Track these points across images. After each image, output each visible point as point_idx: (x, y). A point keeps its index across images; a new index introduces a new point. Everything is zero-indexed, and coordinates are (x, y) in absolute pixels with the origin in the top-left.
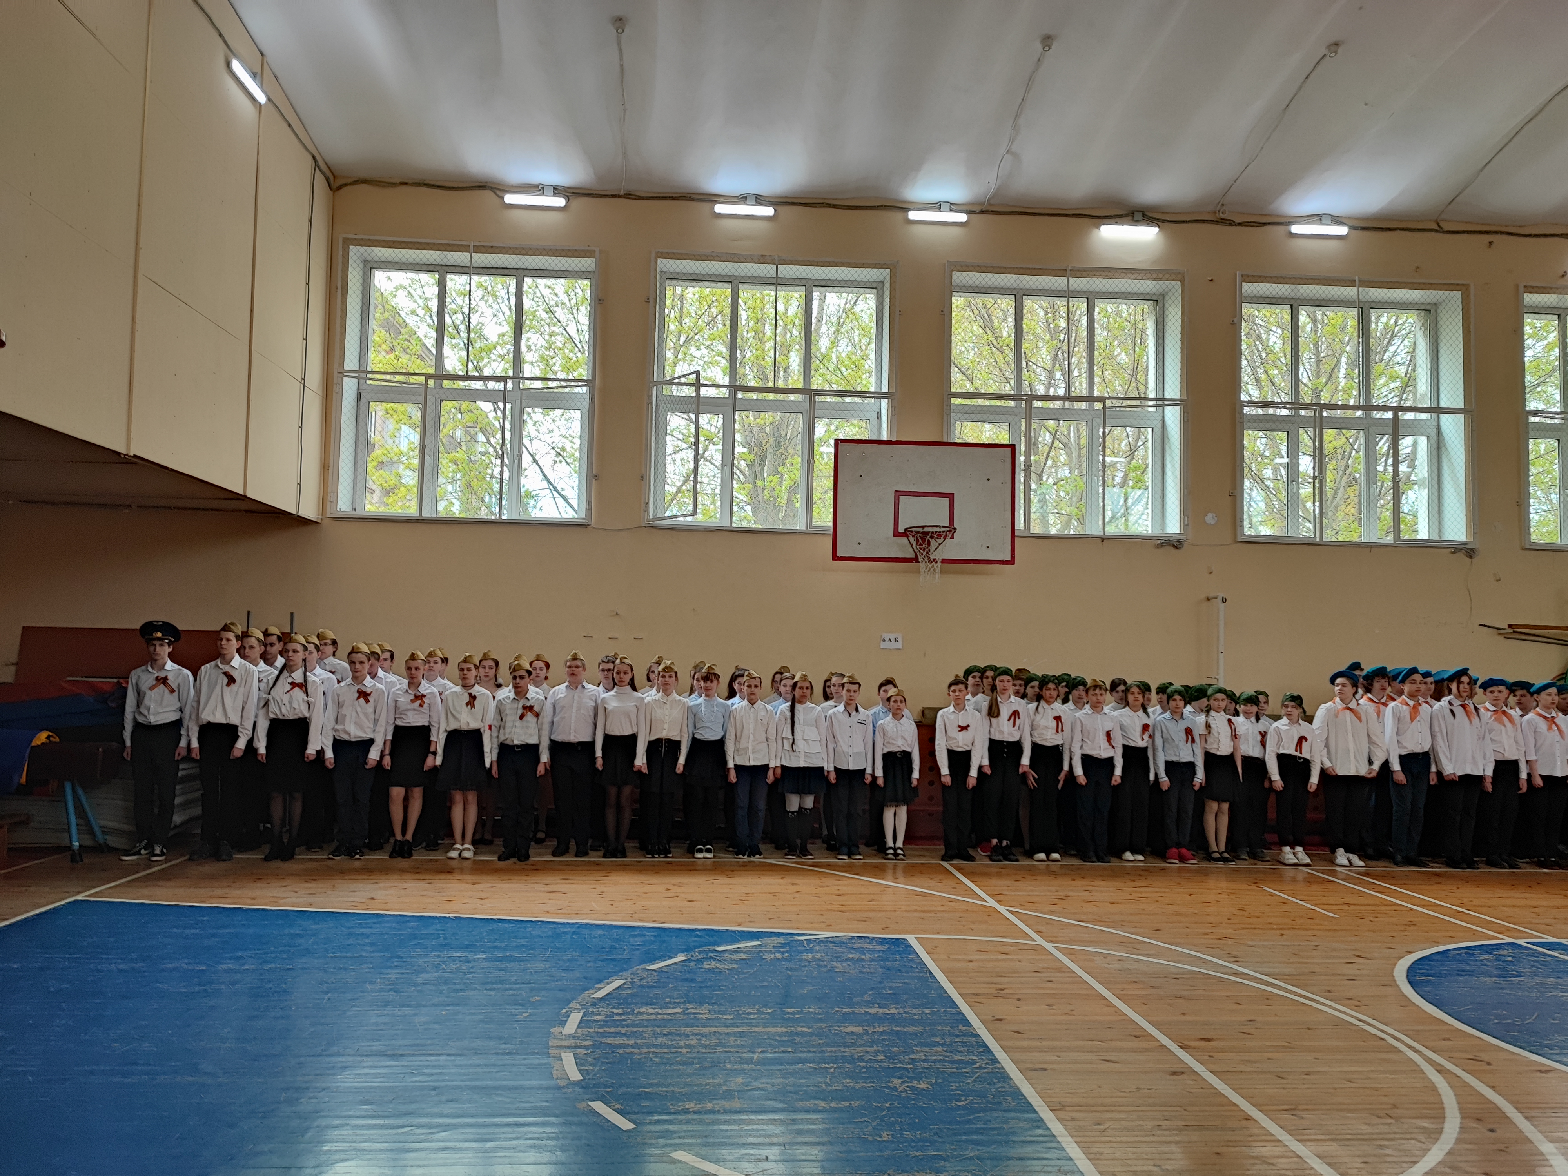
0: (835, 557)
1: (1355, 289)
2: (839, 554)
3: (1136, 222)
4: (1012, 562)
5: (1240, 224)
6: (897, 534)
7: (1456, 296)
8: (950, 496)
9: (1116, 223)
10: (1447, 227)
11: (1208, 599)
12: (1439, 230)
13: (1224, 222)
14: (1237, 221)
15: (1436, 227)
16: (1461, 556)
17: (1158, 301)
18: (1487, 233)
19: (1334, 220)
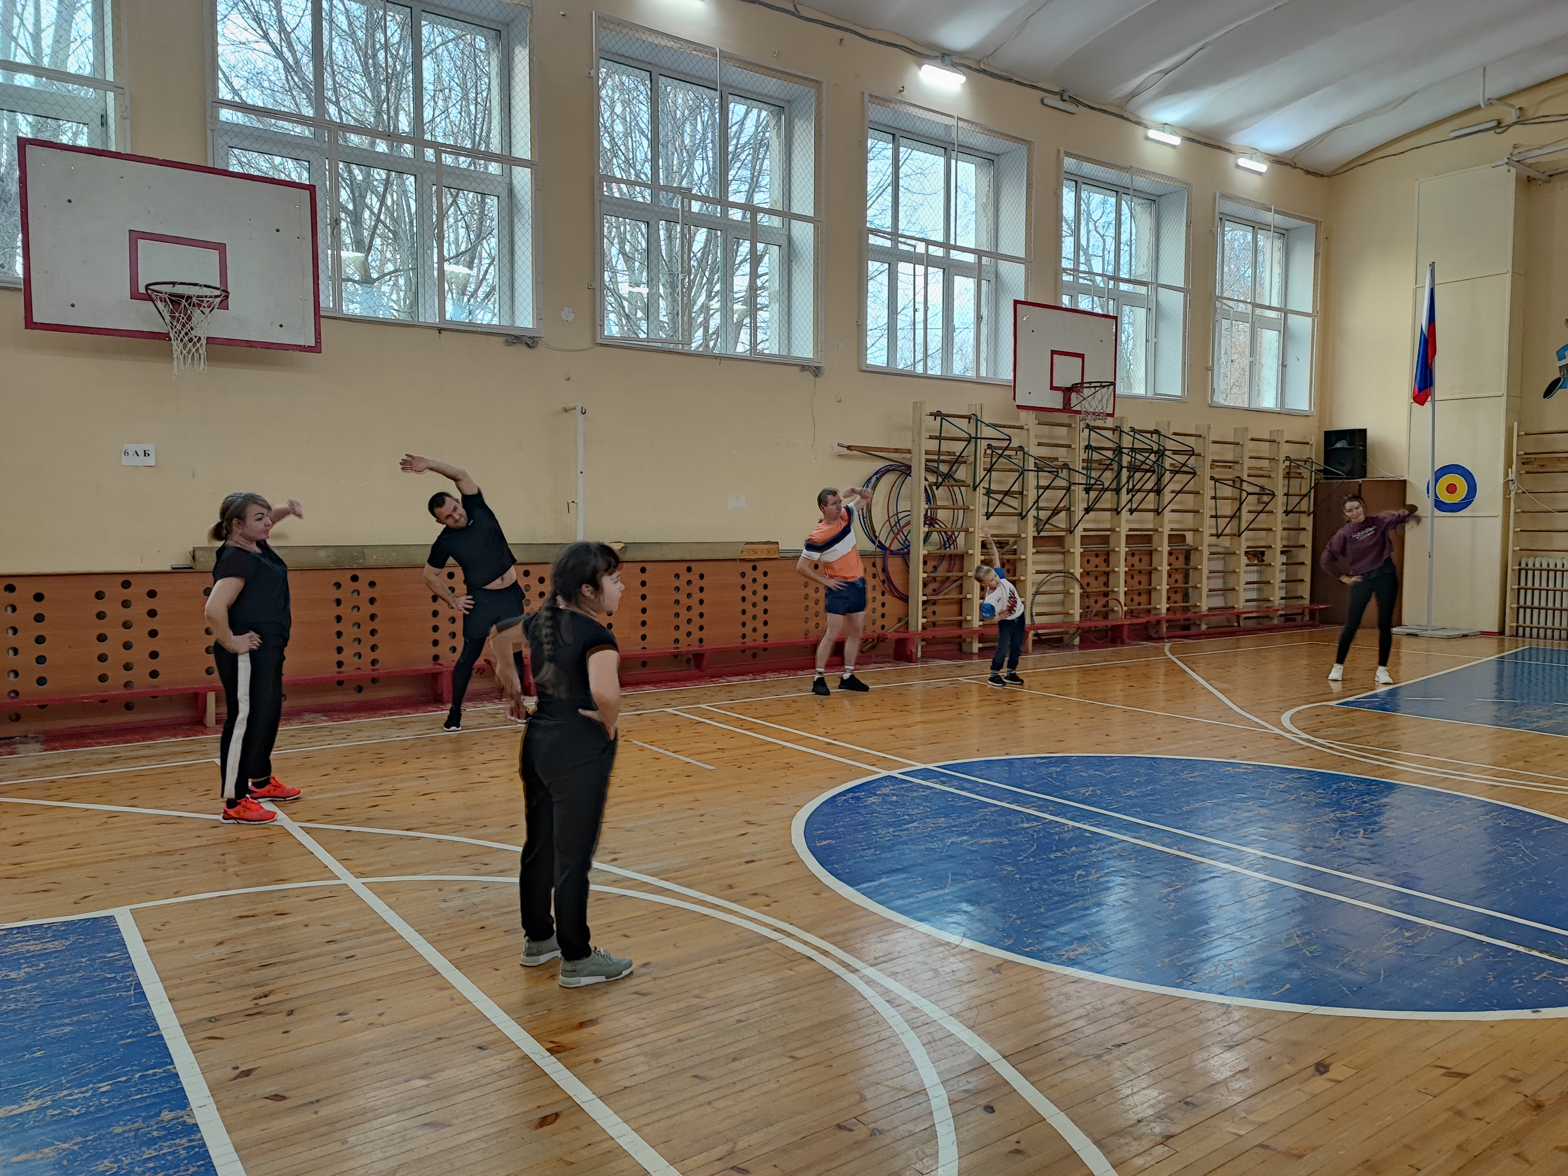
0: (29, 324)
1: (716, 63)
2: (35, 319)
4: (316, 349)
6: (135, 295)
7: (810, 93)
8: (221, 248)
10: (804, 12)
12: (796, 14)
15: (793, 10)
16: (808, 375)
17: (500, 34)
18: (839, 28)
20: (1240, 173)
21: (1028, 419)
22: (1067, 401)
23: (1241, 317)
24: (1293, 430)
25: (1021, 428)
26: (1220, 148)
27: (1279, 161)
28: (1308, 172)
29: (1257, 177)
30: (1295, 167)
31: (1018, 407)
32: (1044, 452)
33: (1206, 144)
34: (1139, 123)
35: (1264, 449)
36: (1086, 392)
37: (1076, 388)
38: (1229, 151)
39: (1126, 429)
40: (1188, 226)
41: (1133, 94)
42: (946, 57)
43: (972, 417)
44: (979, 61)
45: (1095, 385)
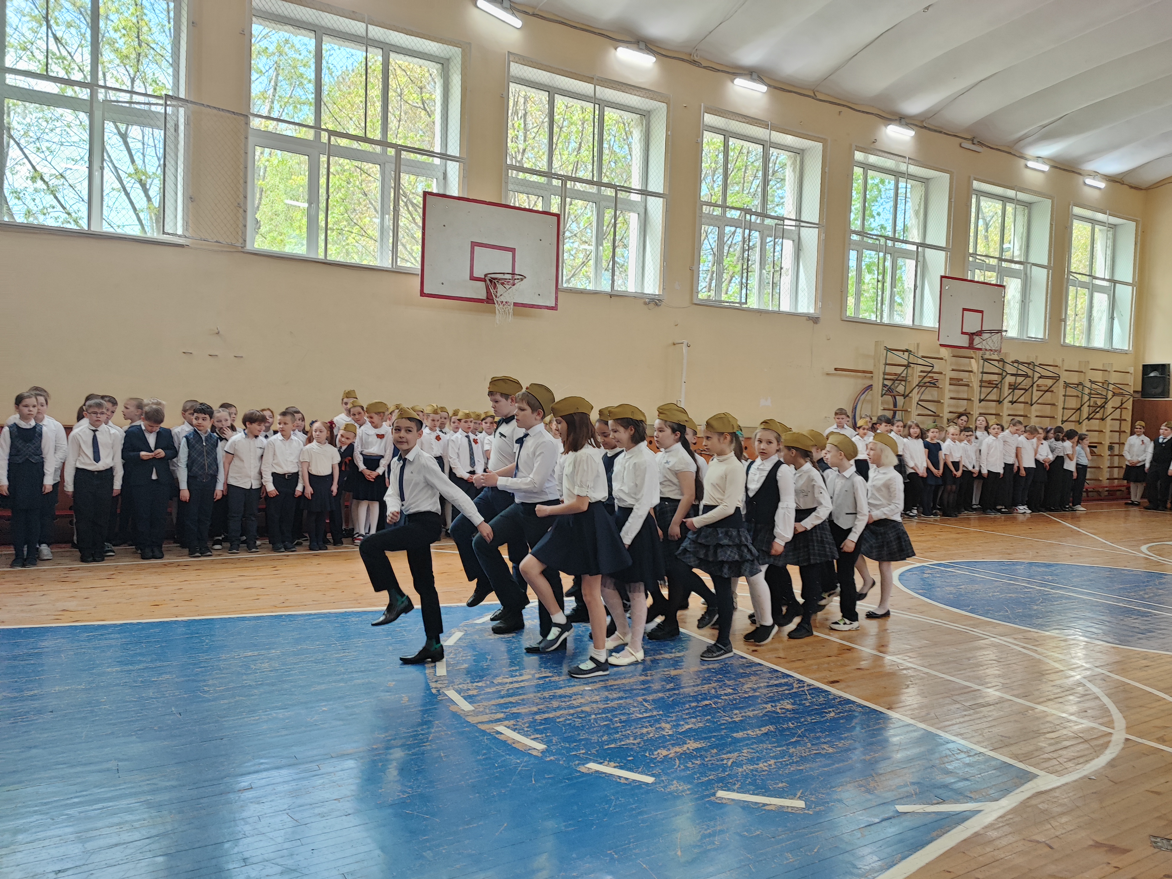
0: (422, 294)
1: (768, 131)
2: (426, 291)
3: (640, 49)
4: (555, 308)
5: (704, 67)
7: (819, 145)
8: (513, 250)
9: (627, 47)
10: (819, 96)
11: (674, 344)
12: (814, 98)
13: (694, 63)
14: (703, 64)
15: (812, 95)
16: (811, 322)
17: (645, 115)
18: (839, 104)
19: (759, 77)
20: (1087, 189)
21: (944, 352)
22: (971, 341)
23: (1083, 285)
24: (1118, 363)
25: (942, 359)
26: (1073, 172)
27: (1112, 179)
28: (1132, 187)
29: (1098, 191)
30: (1122, 183)
31: (941, 345)
32: (955, 375)
33: (1064, 170)
34: (1022, 157)
35: (1098, 377)
36: (985, 336)
37: (979, 333)
38: (1080, 174)
39: (1009, 360)
40: (1051, 224)
41: (1020, 139)
42: (903, 120)
43: (907, 351)
44: (922, 121)
45: (991, 332)
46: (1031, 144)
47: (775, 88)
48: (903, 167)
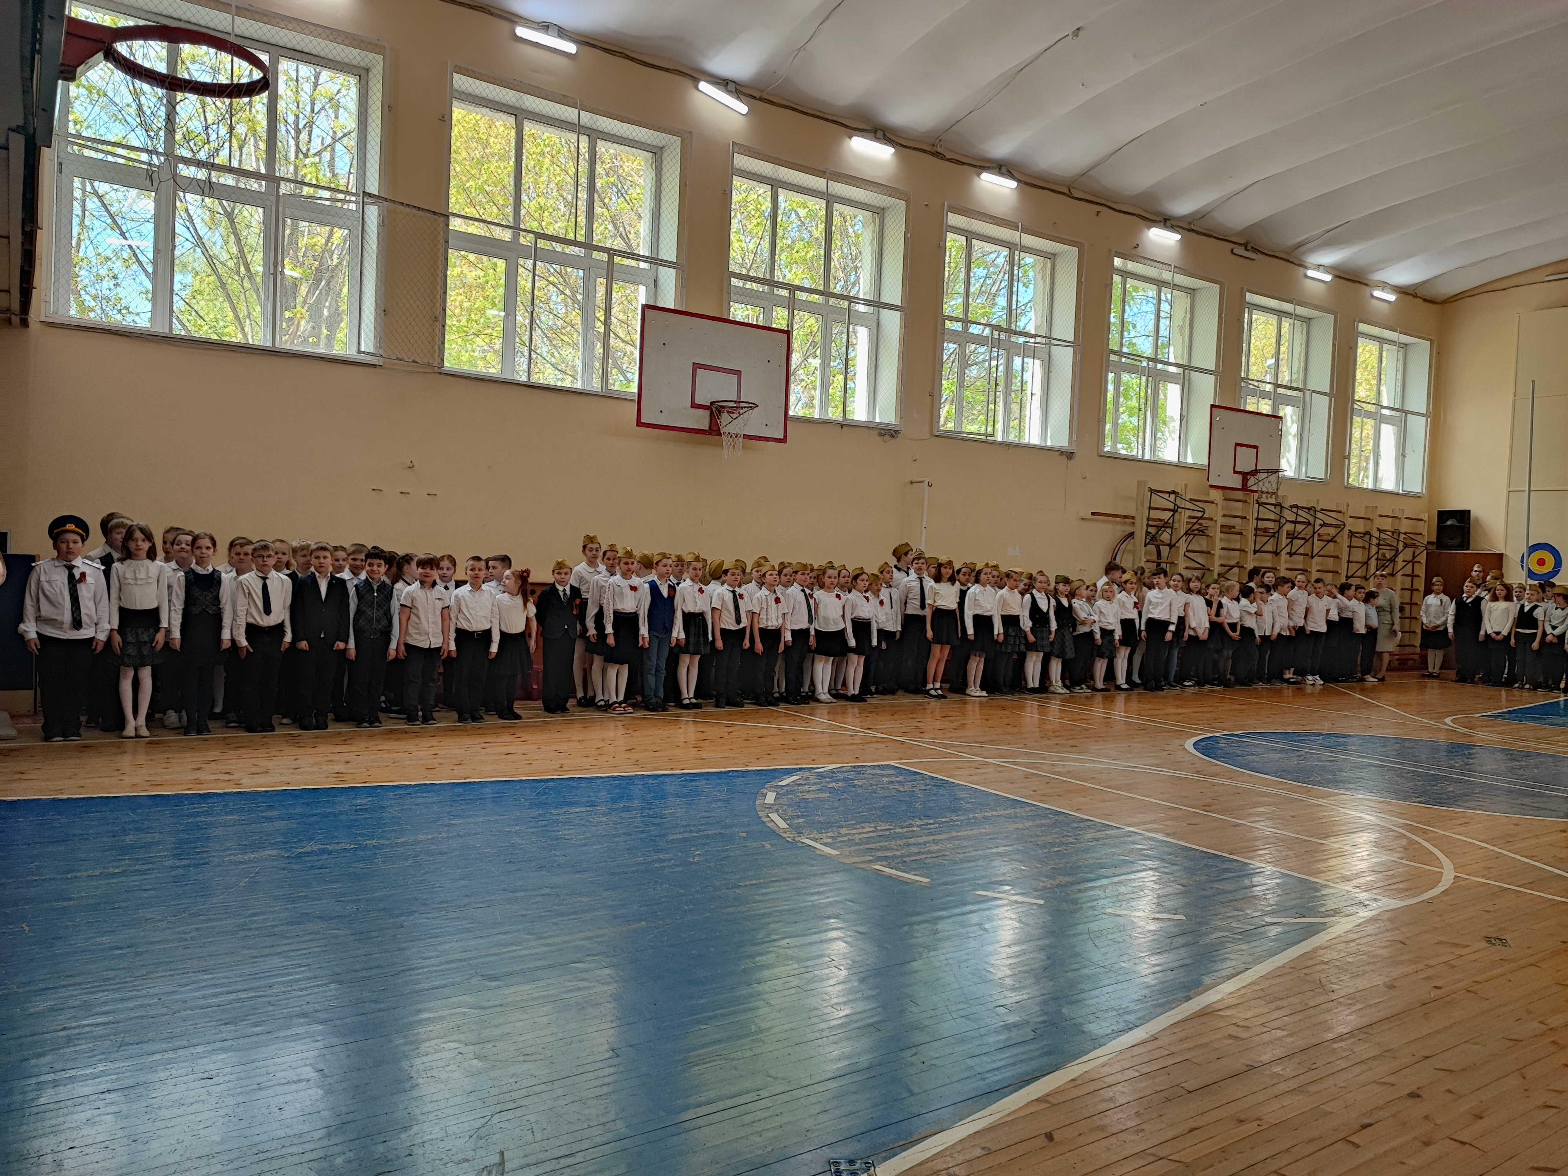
0: (639, 423)
1: (1018, 233)
2: (643, 421)
3: (877, 139)
4: (783, 441)
5: (949, 160)
6: (694, 406)
7: (1075, 251)
8: (738, 373)
9: (863, 137)
10: (1076, 194)
11: (914, 483)
12: (1069, 195)
13: (937, 155)
14: (948, 157)
15: (1068, 192)
16: (1064, 458)
17: (879, 212)
18: (1097, 204)
19: (1009, 171)
20: (1374, 303)
21: (1215, 495)
22: (1245, 482)
23: (1369, 415)
24: (1410, 509)
25: (1212, 502)
26: (1360, 282)
27: (1403, 291)
28: (1425, 300)
29: (1386, 305)
30: (1415, 296)
31: (1211, 486)
32: (1226, 521)
33: (1349, 280)
34: (1301, 265)
35: (1387, 524)
36: (1262, 476)
37: (1254, 473)
38: (1366, 285)
39: (1287, 504)
40: (1334, 345)
41: (1300, 245)
42: (1167, 222)
43: (1174, 492)
44: (1190, 223)
45: (1267, 471)
46: (1312, 250)
47: (1027, 184)
48: (1167, 276)
